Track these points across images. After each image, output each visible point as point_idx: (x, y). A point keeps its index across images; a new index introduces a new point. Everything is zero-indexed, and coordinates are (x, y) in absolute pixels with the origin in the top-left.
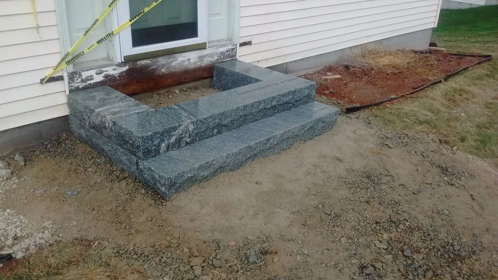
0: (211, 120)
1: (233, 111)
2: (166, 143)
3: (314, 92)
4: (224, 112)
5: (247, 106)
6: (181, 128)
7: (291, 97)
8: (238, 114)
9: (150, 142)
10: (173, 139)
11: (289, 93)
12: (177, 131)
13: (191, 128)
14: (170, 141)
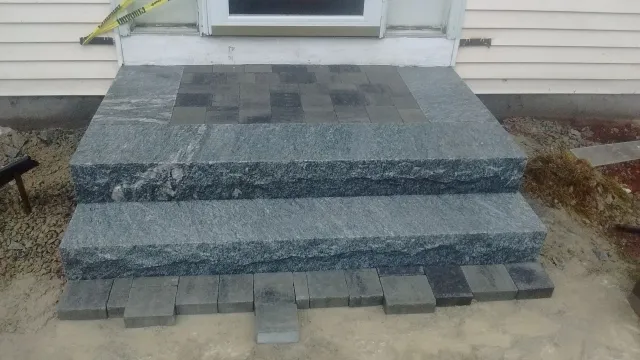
0: (225, 171)
1: (279, 166)
2: (125, 186)
3: (516, 176)
4: (257, 164)
5: (317, 165)
6: (155, 170)
7: (442, 171)
8: (291, 174)
9: (88, 178)
10: (137, 185)
11: (438, 163)
12: (146, 173)
13: (177, 174)
14: (132, 186)
